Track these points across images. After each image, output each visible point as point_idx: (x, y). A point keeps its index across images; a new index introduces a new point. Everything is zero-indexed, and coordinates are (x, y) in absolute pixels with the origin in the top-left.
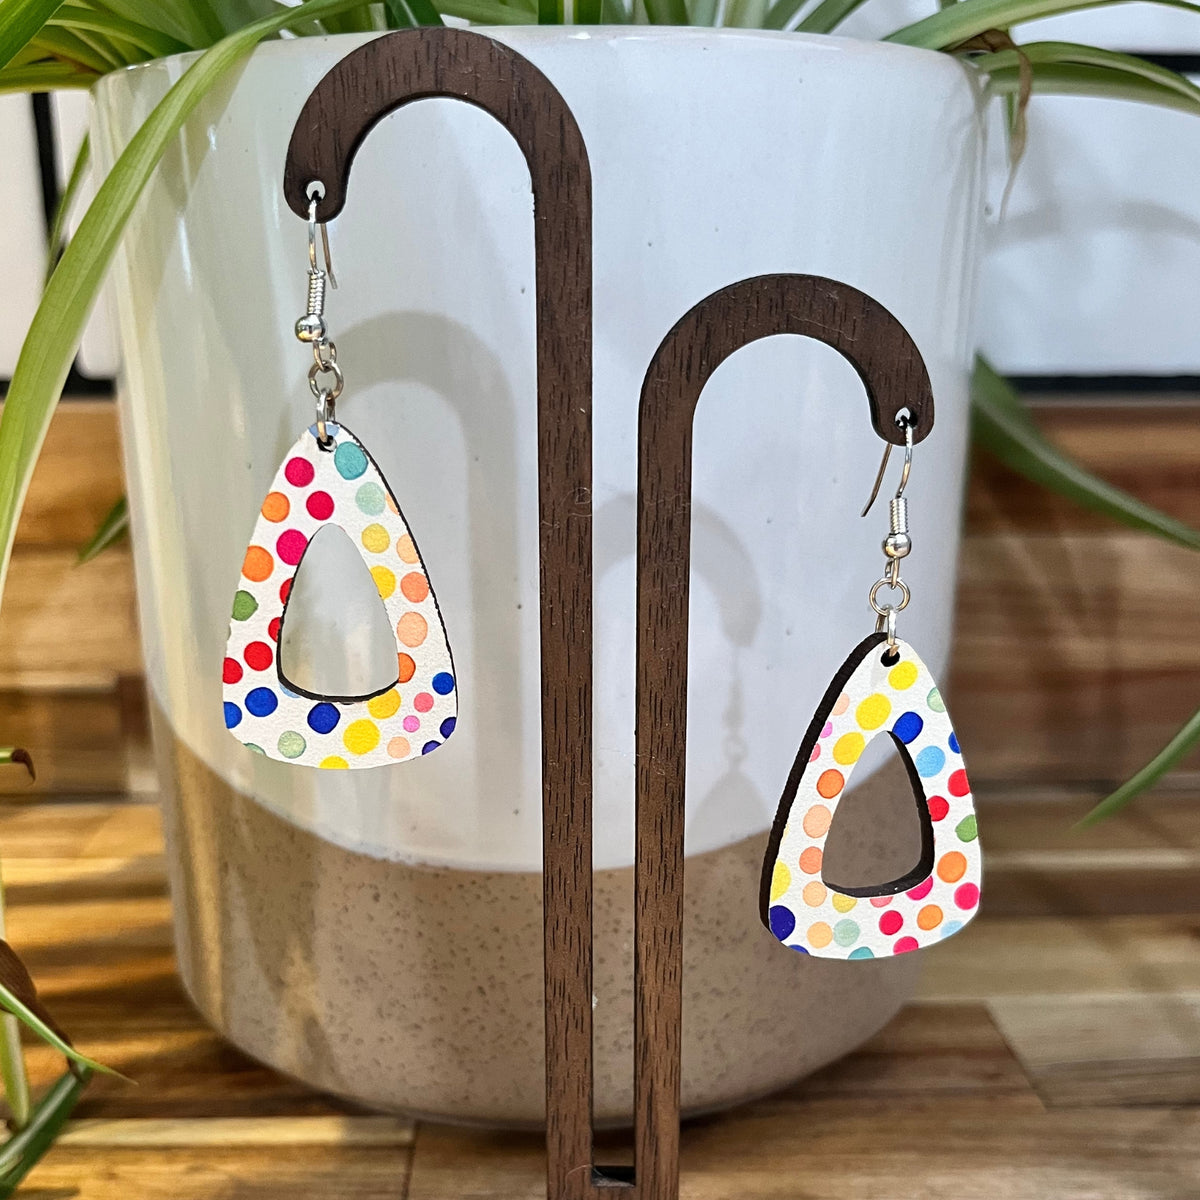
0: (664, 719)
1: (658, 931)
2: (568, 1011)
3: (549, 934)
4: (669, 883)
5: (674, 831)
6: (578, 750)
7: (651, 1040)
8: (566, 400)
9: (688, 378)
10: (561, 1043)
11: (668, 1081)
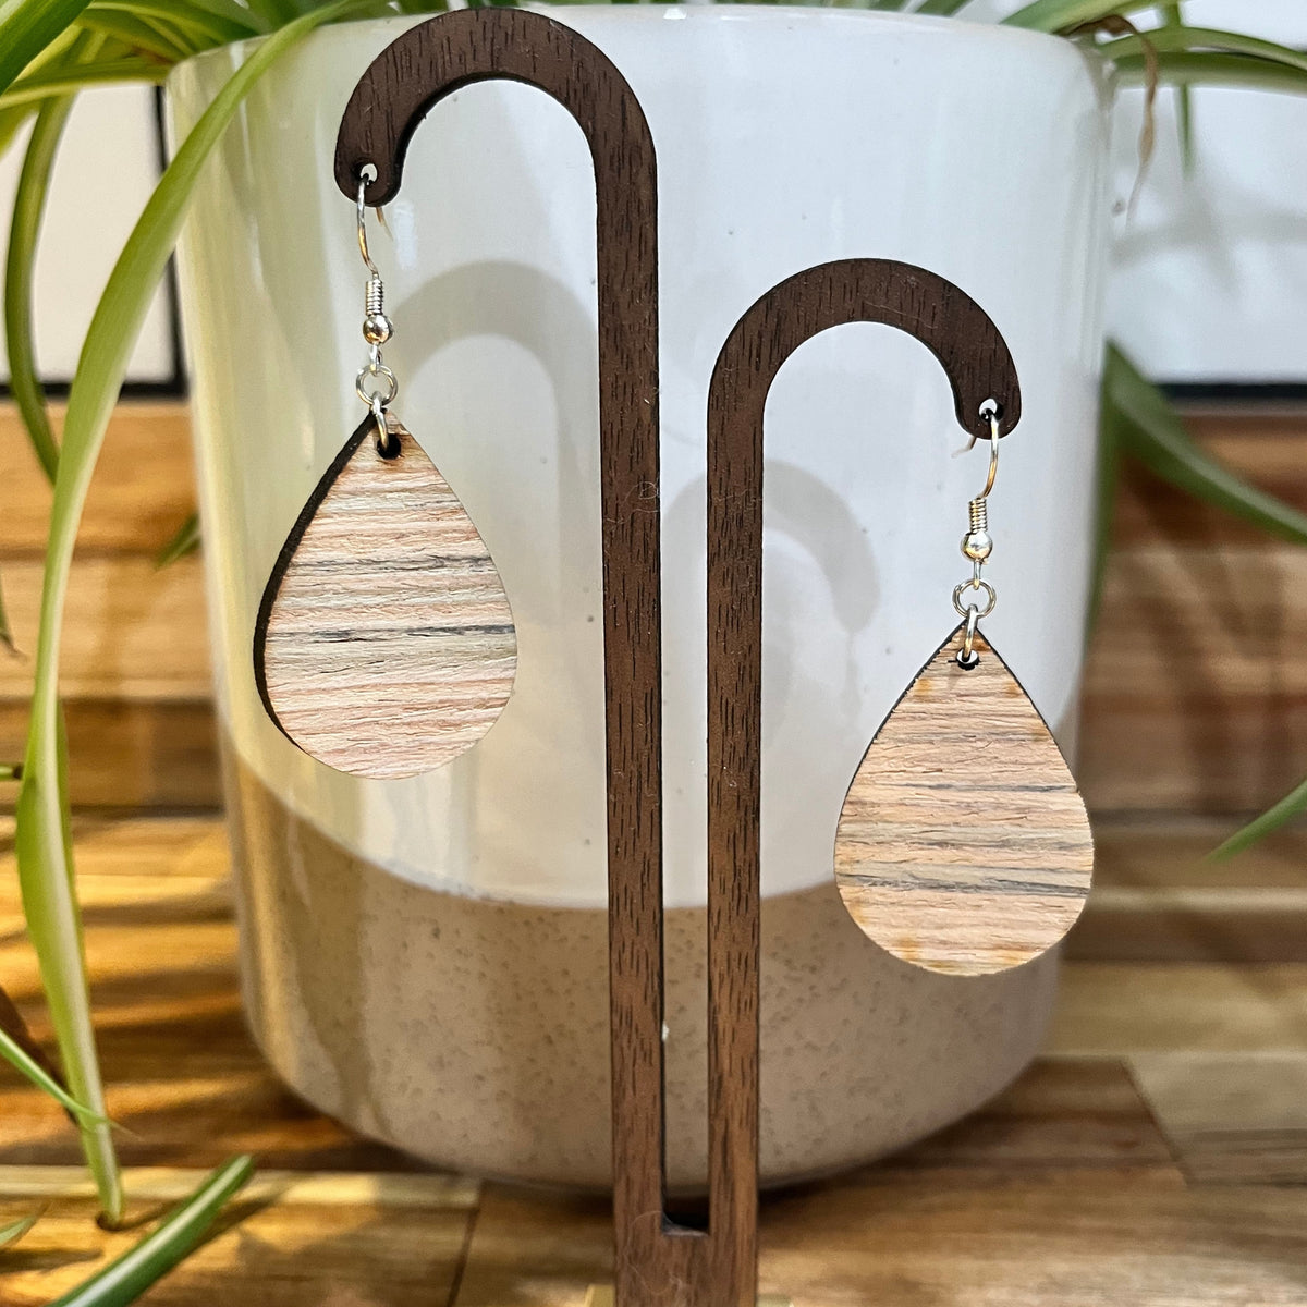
0: (736, 726)
1: (732, 955)
2: (635, 1042)
3: (615, 957)
4: (742, 904)
5: (748, 848)
6: (644, 759)
7: (726, 1075)
8: (629, 390)
9: (757, 369)
10: (628, 1078)
11: (744, 1121)
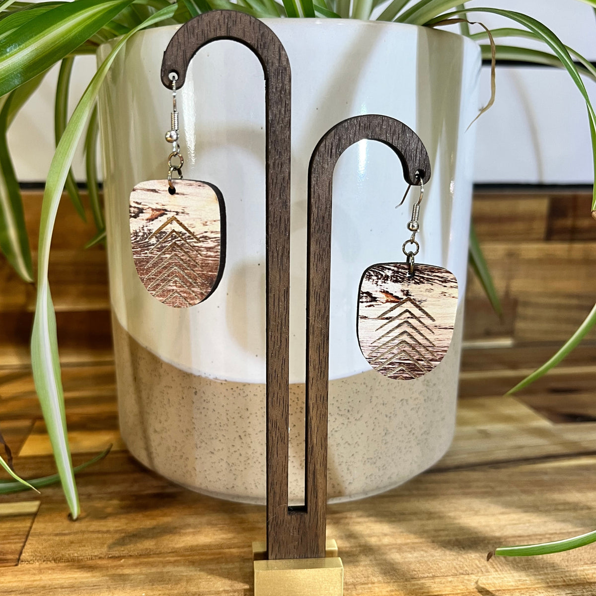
0: (320, 302)
1: (318, 395)
2: (278, 434)
3: (270, 399)
4: (322, 374)
5: (325, 351)
7: (315, 445)
8: (279, 166)
10: (274, 449)
11: (322, 464)
